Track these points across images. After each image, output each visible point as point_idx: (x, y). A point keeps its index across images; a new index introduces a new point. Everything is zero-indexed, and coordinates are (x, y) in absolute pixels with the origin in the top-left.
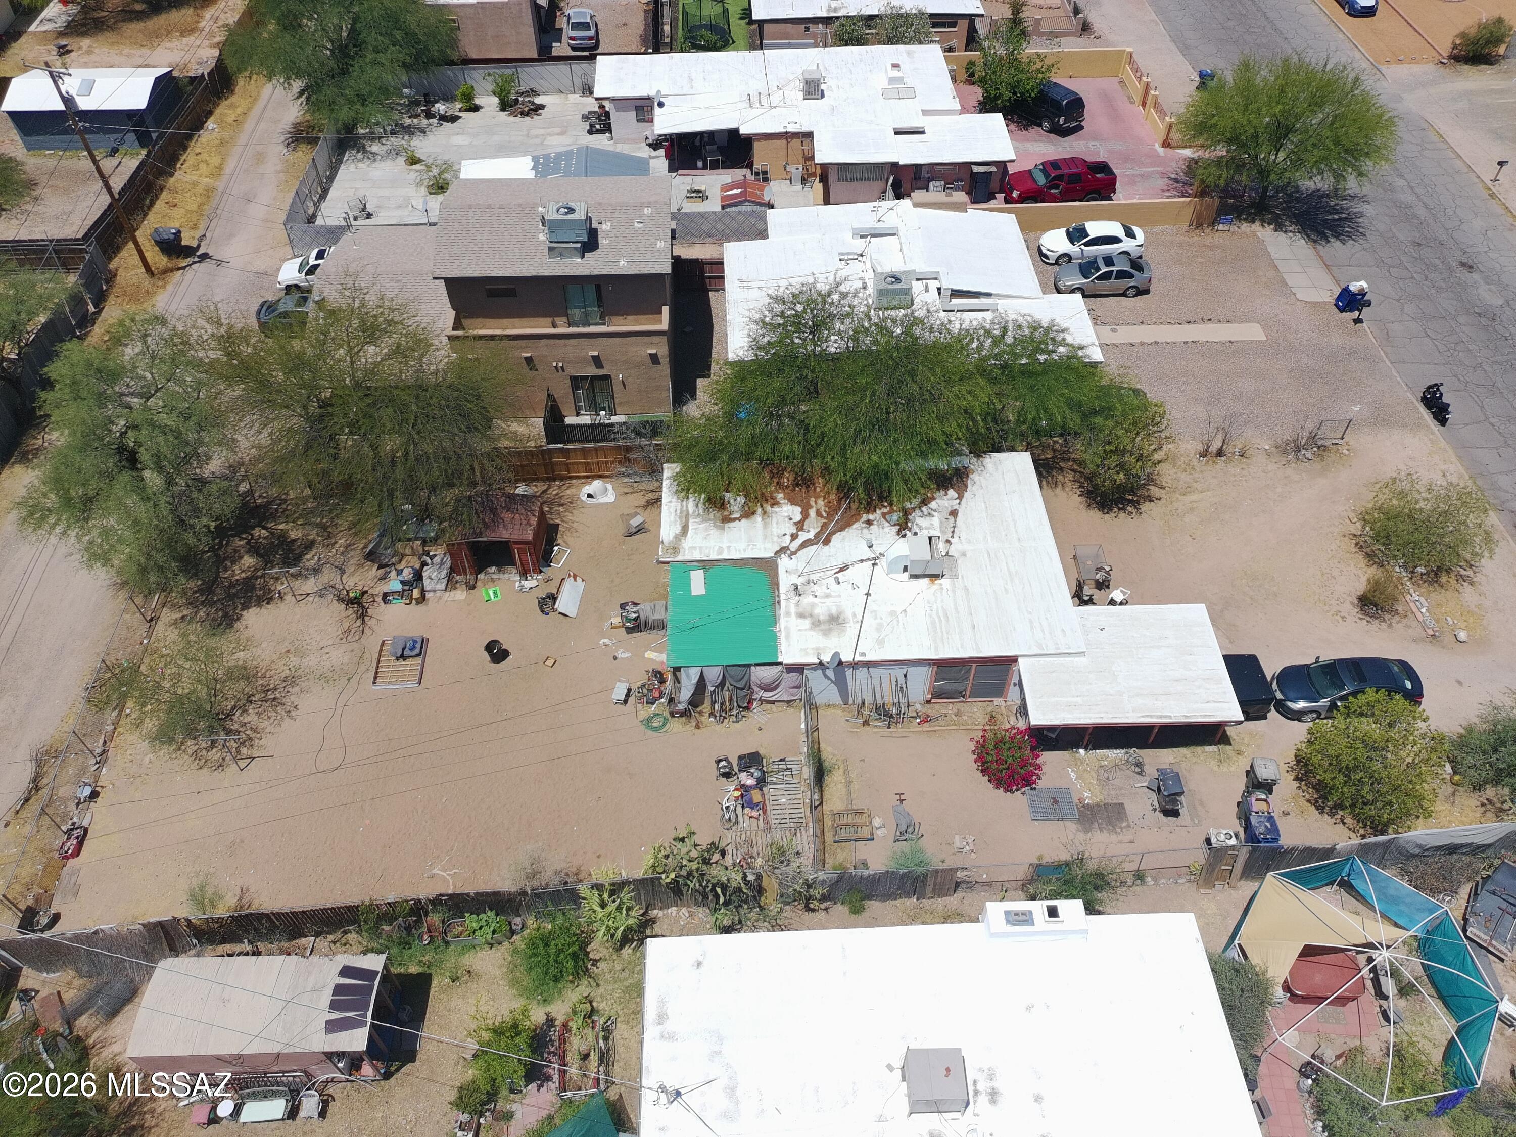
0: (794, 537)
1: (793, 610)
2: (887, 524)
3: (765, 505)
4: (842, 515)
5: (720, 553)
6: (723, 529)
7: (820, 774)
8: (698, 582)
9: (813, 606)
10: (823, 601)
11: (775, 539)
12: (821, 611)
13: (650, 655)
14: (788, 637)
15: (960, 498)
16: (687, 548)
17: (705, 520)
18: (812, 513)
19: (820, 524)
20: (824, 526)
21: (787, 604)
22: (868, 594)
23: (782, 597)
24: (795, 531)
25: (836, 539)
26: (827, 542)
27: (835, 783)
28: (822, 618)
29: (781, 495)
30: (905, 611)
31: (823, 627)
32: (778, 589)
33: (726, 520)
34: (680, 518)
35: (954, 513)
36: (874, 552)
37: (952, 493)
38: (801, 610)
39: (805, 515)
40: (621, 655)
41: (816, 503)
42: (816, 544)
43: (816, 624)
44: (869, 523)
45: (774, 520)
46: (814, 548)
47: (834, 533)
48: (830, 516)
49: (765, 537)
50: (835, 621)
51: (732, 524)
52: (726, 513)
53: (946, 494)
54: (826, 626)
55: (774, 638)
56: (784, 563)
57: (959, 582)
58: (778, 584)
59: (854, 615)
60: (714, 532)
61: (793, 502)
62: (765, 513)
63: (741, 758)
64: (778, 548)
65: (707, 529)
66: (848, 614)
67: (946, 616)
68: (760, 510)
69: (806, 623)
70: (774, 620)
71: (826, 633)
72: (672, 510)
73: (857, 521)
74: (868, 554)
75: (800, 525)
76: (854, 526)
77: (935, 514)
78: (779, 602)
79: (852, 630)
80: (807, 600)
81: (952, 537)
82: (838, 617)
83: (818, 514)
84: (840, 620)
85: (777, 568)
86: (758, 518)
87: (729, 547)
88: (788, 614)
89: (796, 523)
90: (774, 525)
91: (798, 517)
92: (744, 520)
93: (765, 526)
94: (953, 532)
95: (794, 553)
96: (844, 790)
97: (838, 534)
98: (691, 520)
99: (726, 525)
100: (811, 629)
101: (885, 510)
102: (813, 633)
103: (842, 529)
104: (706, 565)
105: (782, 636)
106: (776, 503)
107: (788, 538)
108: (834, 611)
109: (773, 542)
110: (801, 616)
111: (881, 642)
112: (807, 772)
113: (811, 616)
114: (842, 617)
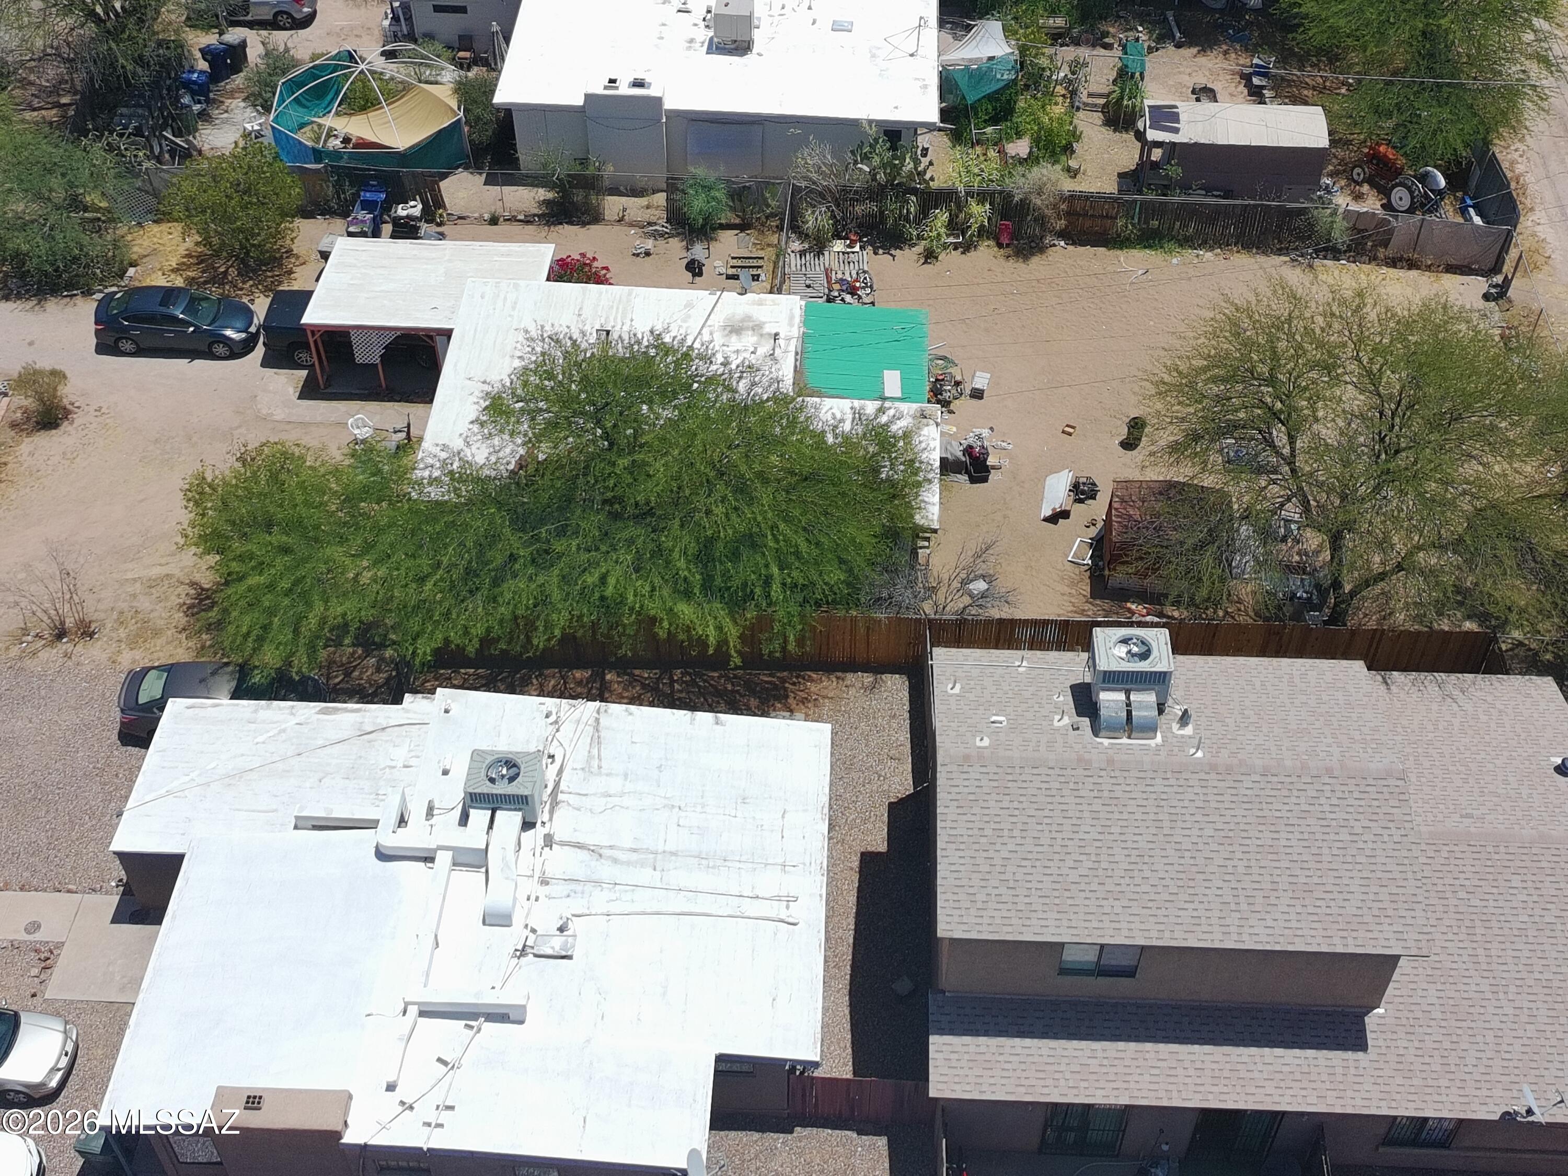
8: (892, 385)
12: (749, 339)
23: (792, 359)
50: (736, 328)
55: (805, 322)
70: (804, 338)
71: (748, 318)
78: (797, 353)
82: (731, 332)
84: (729, 329)
88: (788, 340)
100: (764, 323)
102: (763, 319)
105: (797, 319)
111: (689, 305)
113: (762, 335)
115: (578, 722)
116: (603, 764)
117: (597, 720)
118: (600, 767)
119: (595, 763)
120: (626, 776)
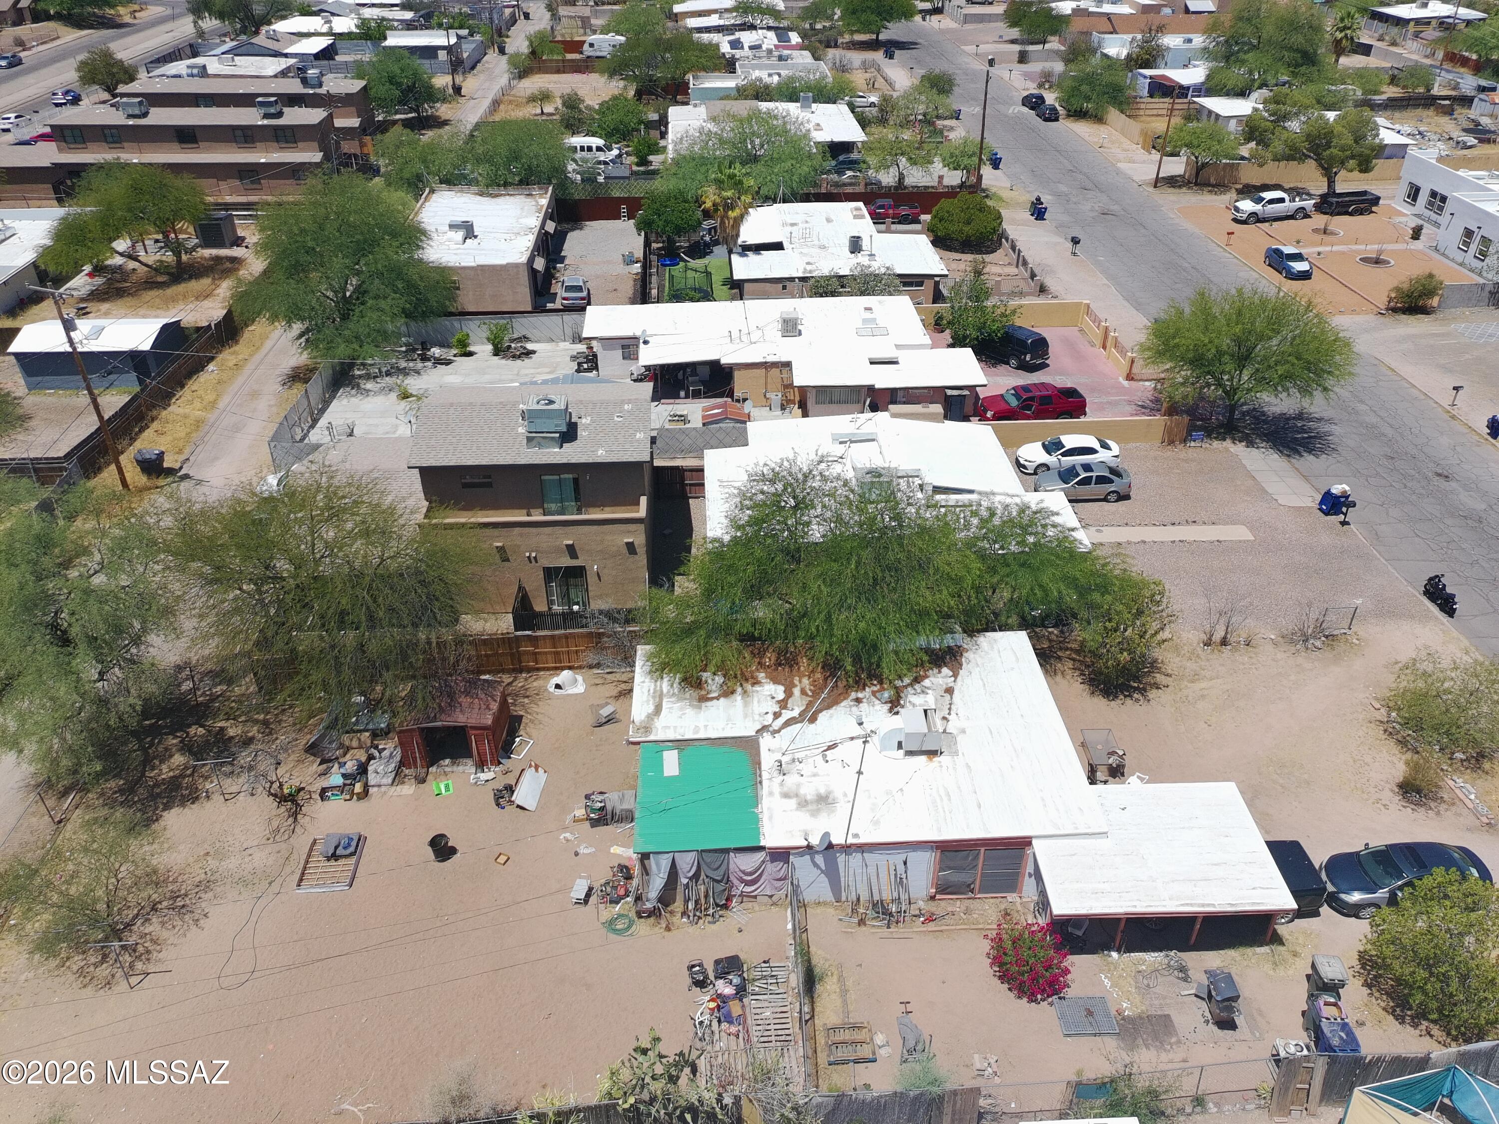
0: (777, 715)
1: (777, 790)
2: (877, 702)
3: (745, 685)
4: (829, 693)
5: (697, 732)
6: (700, 708)
7: (810, 981)
8: (671, 763)
9: (799, 785)
10: (810, 779)
11: (757, 717)
12: (809, 790)
13: (616, 850)
14: (771, 818)
15: (955, 675)
16: (659, 727)
17: (680, 699)
18: (797, 691)
19: (805, 703)
20: (809, 705)
21: (770, 784)
22: (860, 773)
23: (765, 775)
24: (778, 710)
25: (823, 717)
26: (813, 720)
27: (827, 990)
28: (809, 797)
29: (763, 675)
30: (901, 790)
31: (810, 807)
32: (760, 768)
33: (704, 699)
34: (654, 697)
35: (950, 691)
36: (864, 729)
37: (945, 671)
38: (785, 789)
39: (789, 694)
40: (583, 850)
41: (800, 682)
42: (802, 722)
43: (803, 804)
44: (858, 701)
45: (756, 699)
46: (799, 726)
47: (821, 711)
48: (816, 694)
49: (746, 716)
50: (824, 801)
51: (709, 704)
52: (703, 692)
53: (940, 672)
54: (814, 807)
55: (756, 820)
56: (766, 741)
57: (959, 760)
58: (760, 764)
59: (845, 795)
60: (690, 712)
61: (776, 681)
62: (745, 692)
63: (717, 962)
64: (759, 727)
65: (681, 709)
66: (838, 794)
67: (948, 795)
68: (739, 690)
69: (793, 803)
70: (756, 800)
71: (814, 814)
72: (645, 690)
73: (845, 699)
74: (858, 731)
75: (783, 704)
76: (843, 704)
77: (929, 691)
78: (761, 782)
79: (843, 809)
80: (791, 780)
81: (949, 714)
82: (827, 797)
83: (803, 692)
84: (830, 800)
85: (759, 747)
86: (738, 697)
87: (706, 726)
88: (771, 794)
89: (779, 702)
90: (755, 702)
91: (781, 696)
92: (722, 700)
93: (746, 705)
94: (950, 709)
95: (778, 731)
96: (839, 1002)
97: (824, 713)
98: (665, 700)
99: (703, 705)
100: (797, 809)
101: (875, 689)
102: (799, 813)
103: (829, 707)
104: (680, 744)
105: (765, 818)
106: (757, 683)
107: (770, 717)
108: (822, 791)
109: (754, 721)
110: (786, 795)
111: (876, 823)
112: (795, 980)
113: (797, 795)
114: (831, 796)
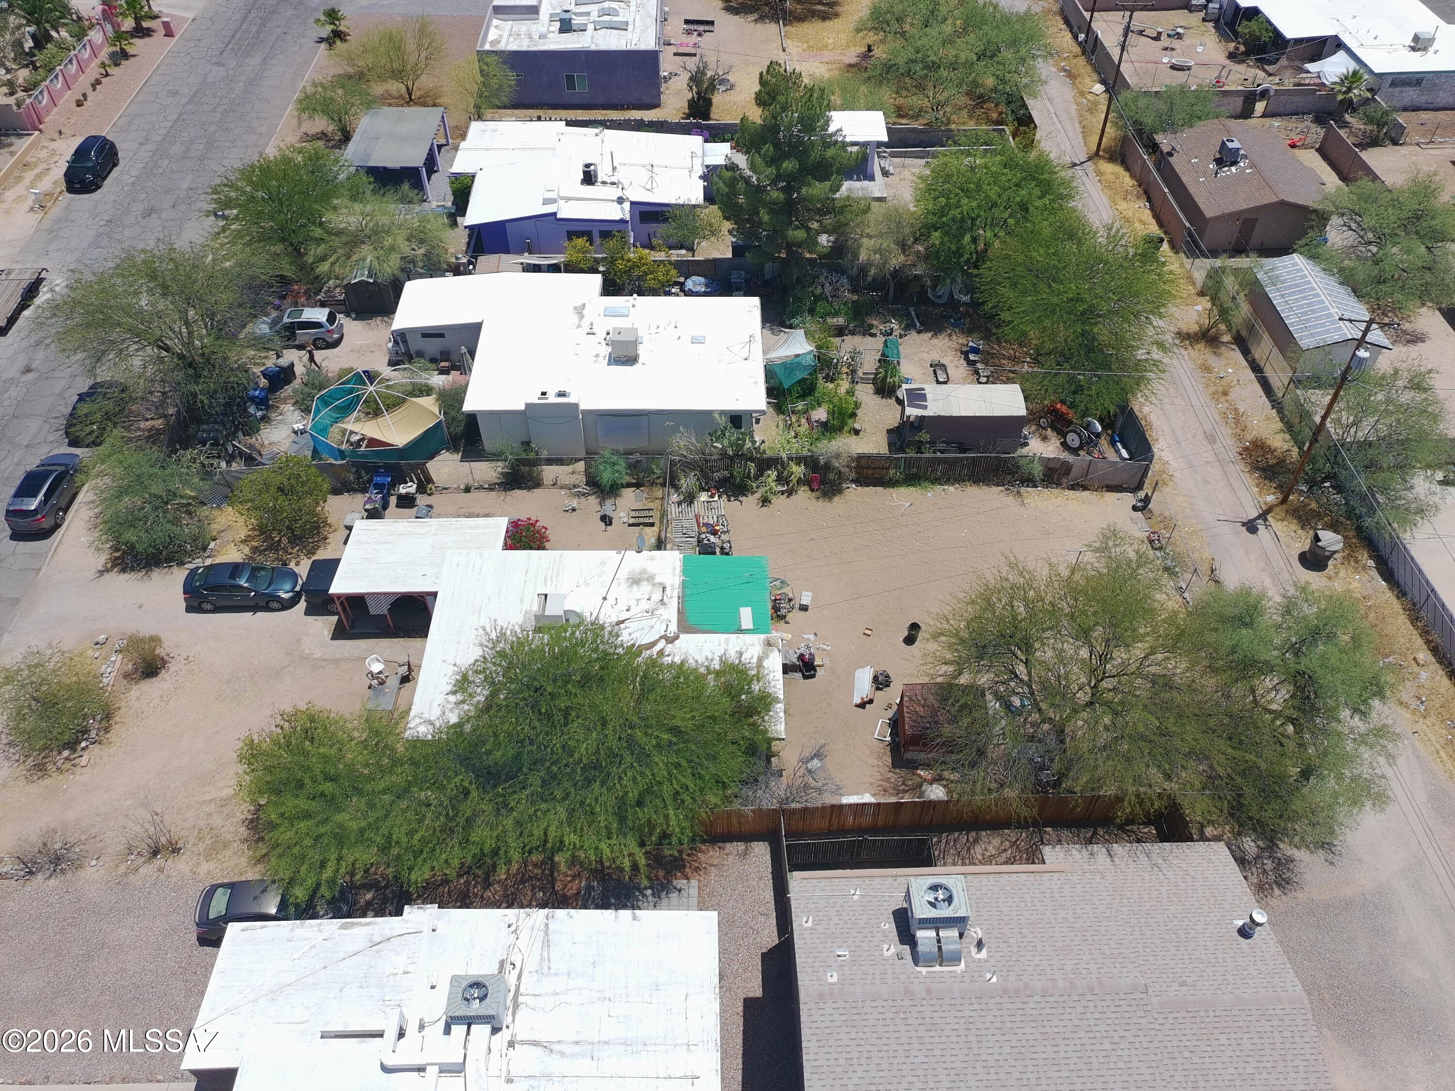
1: (668, 590)
5: (727, 640)
10: (643, 596)
12: (645, 588)
14: (674, 569)
16: (758, 643)
28: (646, 583)
31: (646, 576)
32: (679, 606)
42: (641, 645)
43: (650, 579)
46: (644, 642)
50: (635, 581)
54: (643, 576)
55: (685, 571)
56: (672, 628)
59: (619, 584)
64: (676, 642)
66: (624, 585)
69: (658, 579)
70: (684, 585)
71: (644, 571)
78: (679, 596)
79: (623, 574)
82: (633, 583)
84: (631, 581)
85: (678, 624)
88: (673, 587)
95: (661, 638)
100: (655, 575)
102: (654, 571)
104: (740, 630)
105: (678, 571)
108: (635, 587)
111: (602, 563)
113: (654, 585)
114: (629, 583)
115: (532, 928)
116: (552, 965)
117: (547, 925)
118: (549, 968)
119: (546, 965)
120: (569, 974)
